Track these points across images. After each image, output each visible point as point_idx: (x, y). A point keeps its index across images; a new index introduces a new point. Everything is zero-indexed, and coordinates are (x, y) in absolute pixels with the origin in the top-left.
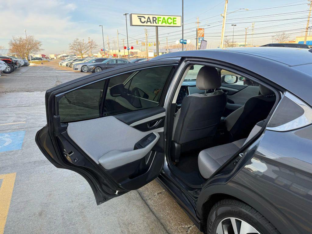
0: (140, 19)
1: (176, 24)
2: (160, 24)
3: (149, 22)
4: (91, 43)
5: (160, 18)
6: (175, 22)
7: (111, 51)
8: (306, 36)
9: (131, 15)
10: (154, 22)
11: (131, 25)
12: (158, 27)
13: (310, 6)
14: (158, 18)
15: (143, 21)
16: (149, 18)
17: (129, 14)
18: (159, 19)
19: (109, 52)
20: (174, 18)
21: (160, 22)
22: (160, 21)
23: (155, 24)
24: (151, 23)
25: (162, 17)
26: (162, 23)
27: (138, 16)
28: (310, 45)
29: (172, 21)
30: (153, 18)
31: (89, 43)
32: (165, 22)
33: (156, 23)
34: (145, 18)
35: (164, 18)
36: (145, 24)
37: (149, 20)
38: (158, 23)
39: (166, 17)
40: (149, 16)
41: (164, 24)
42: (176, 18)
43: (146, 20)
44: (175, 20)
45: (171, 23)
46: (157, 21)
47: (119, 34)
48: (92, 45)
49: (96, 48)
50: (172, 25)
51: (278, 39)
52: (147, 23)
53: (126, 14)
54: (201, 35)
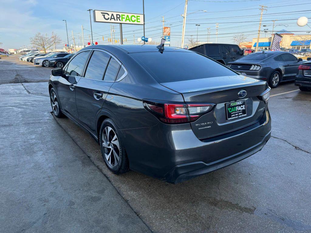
0: (104, 16)
1: (140, 22)
2: (124, 21)
3: (113, 19)
4: (55, 38)
5: (124, 15)
6: (138, 20)
7: (77, 47)
8: (258, 38)
9: (94, 11)
10: (118, 19)
11: (95, 21)
12: (122, 24)
13: (261, 10)
14: (122, 15)
15: (107, 18)
16: (112, 15)
17: (93, 10)
18: (123, 17)
19: (74, 47)
20: (137, 16)
21: (124, 20)
22: (124, 18)
23: (118, 21)
24: (115, 20)
25: (126, 15)
26: (126, 21)
27: (102, 13)
28: (264, 47)
29: (136, 19)
30: (117, 15)
31: (53, 37)
32: (129, 20)
33: (120, 20)
34: (108, 15)
35: (128, 16)
36: (109, 21)
37: (113, 17)
38: (122, 21)
39: (130, 15)
40: (112, 13)
41: (128, 22)
42: (139, 17)
43: (110, 17)
44: (138, 18)
45: (135, 20)
46: (120, 18)
47: (84, 29)
48: (55, 40)
49: (59, 43)
50: (136, 23)
51: (237, 40)
52: (111, 20)
53: (90, 10)
54: (168, 34)
